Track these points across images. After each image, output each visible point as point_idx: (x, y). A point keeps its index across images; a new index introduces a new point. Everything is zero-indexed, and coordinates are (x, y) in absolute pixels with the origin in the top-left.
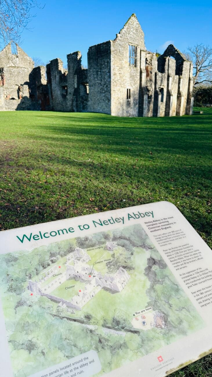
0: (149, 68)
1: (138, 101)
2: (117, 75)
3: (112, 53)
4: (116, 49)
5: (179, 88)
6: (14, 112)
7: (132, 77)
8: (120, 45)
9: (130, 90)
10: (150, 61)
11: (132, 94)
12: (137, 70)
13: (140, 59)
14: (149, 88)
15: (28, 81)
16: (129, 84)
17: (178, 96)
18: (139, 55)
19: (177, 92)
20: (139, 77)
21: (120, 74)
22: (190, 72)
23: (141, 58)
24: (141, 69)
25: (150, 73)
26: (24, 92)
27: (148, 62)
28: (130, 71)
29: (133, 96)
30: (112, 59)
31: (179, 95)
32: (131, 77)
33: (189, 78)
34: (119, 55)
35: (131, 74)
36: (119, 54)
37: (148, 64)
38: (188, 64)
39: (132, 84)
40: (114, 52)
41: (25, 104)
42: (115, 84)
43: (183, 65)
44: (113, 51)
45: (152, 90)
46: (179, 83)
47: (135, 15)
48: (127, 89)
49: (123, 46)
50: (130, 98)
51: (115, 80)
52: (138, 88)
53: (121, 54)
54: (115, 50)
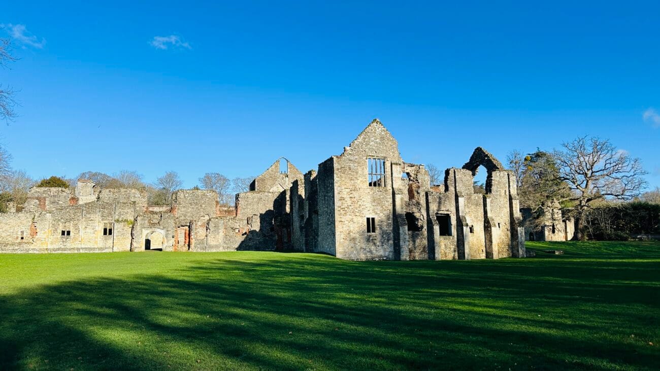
0: (414, 186)
1: (392, 235)
2: (346, 200)
3: (335, 171)
4: (343, 166)
5: (485, 212)
6: (234, 252)
7: (376, 201)
8: (350, 160)
9: (373, 219)
10: (415, 176)
11: (378, 225)
12: (386, 191)
13: (392, 176)
14: (417, 215)
15: (272, 209)
16: (371, 211)
17: (484, 225)
18: (390, 170)
19: (483, 220)
20: (391, 201)
21: (351, 198)
22: (509, 186)
23: (392, 174)
24: (393, 188)
25: (415, 194)
26: (253, 225)
27: (412, 178)
28: (371, 193)
29: (381, 229)
30: (336, 178)
31: (486, 225)
32: (374, 201)
33: (510, 196)
34: (351, 174)
35: (373, 198)
36: (350, 172)
37: (412, 180)
38: (502, 175)
39: (376, 211)
40: (340, 170)
41: (253, 241)
42: (343, 212)
43: (492, 177)
44: (338, 169)
45: (422, 219)
46: (485, 205)
47: (378, 120)
48: (368, 219)
49: (357, 161)
50: (374, 231)
51: (343, 207)
52: (391, 216)
53: (353, 172)
54: (342, 168)
